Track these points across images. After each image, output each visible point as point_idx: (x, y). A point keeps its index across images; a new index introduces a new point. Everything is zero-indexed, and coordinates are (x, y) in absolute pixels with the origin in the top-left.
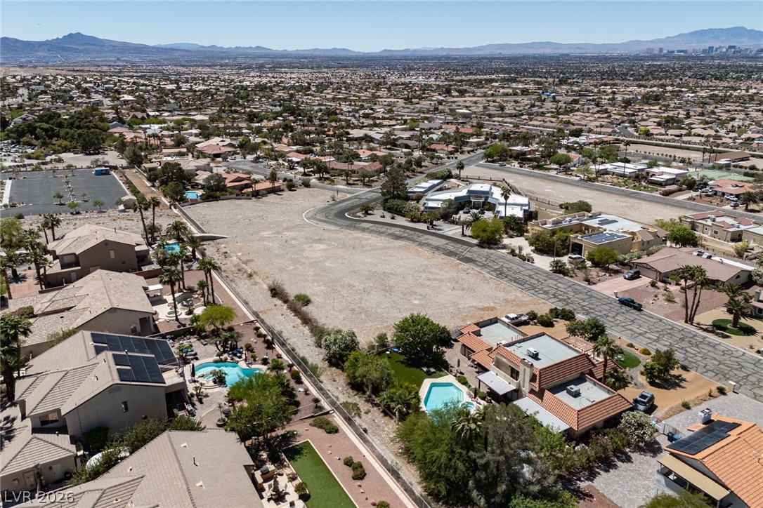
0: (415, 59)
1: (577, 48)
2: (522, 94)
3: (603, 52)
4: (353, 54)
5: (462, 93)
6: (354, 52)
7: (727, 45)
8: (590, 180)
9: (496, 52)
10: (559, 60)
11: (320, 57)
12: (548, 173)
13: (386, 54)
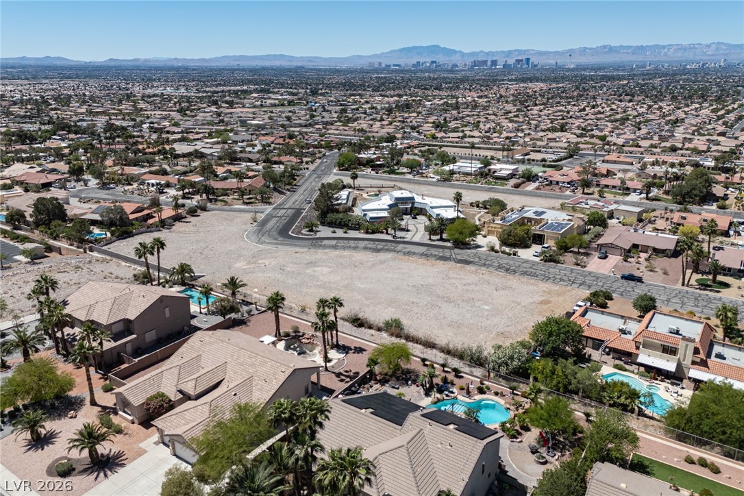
0: (150, 70)
1: (309, 61)
2: (289, 105)
3: (332, 65)
4: (68, 63)
5: (231, 104)
6: (72, 61)
7: (430, 60)
8: (446, 180)
9: (234, 64)
10: (297, 72)
11: (31, 66)
12: (405, 177)
13: (113, 64)
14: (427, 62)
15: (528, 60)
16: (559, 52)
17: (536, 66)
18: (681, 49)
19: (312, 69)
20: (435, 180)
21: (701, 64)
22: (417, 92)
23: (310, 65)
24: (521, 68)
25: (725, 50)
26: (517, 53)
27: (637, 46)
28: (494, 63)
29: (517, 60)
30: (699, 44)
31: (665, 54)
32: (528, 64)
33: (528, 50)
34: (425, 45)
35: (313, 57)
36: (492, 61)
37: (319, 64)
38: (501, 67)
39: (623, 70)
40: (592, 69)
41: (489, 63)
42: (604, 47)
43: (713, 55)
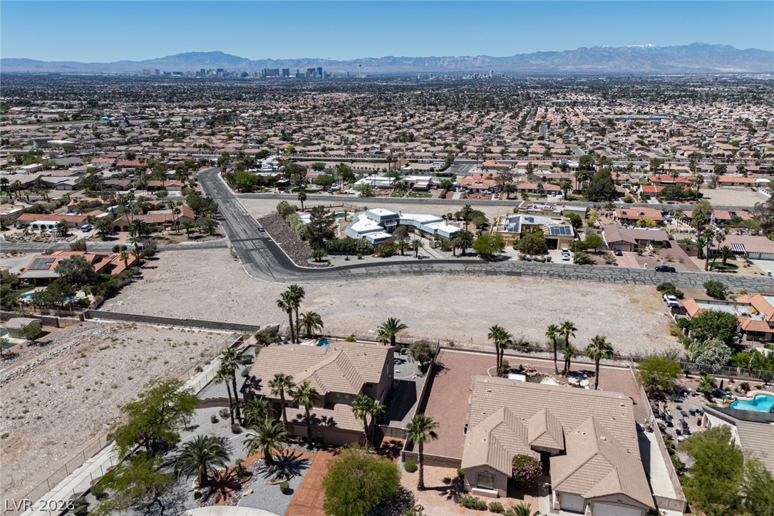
2: (76, 119)
8: (368, 195)
12: (323, 195)
14: (213, 70)
15: (320, 69)
16: (347, 62)
17: (328, 75)
18: (454, 61)
19: (71, 77)
20: (356, 196)
21: (474, 75)
22: (219, 103)
23: (66, 71)
24: (314, 77)
25: (489, 62)
26: (306, 62)
27: (417, 58)
28: (286, 72)
29: (309, 70)
30: (468, 57)
31: (441, 66)
32: (320, 73)
33: (317, 60)
34: (206, 52)
35: (68, 62)
36: (284, 70)
37: (79, 71)
38: (295, 76)
39: (410, 81)
40: (383, 80)
41: (281, 72)
42: (388, 58)
43: (480, 67)
